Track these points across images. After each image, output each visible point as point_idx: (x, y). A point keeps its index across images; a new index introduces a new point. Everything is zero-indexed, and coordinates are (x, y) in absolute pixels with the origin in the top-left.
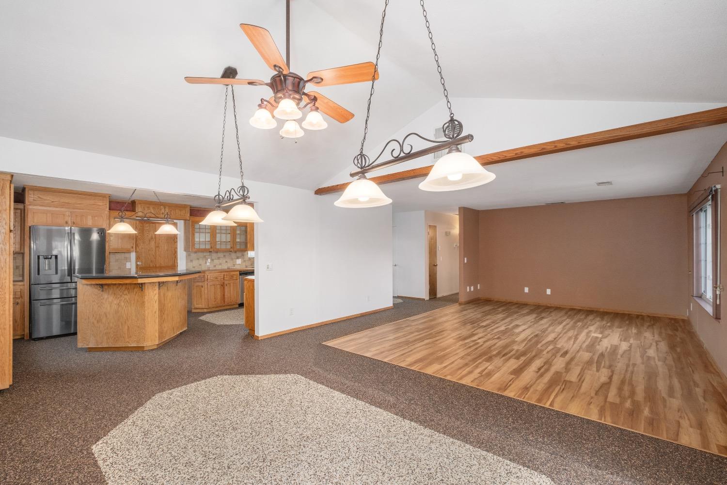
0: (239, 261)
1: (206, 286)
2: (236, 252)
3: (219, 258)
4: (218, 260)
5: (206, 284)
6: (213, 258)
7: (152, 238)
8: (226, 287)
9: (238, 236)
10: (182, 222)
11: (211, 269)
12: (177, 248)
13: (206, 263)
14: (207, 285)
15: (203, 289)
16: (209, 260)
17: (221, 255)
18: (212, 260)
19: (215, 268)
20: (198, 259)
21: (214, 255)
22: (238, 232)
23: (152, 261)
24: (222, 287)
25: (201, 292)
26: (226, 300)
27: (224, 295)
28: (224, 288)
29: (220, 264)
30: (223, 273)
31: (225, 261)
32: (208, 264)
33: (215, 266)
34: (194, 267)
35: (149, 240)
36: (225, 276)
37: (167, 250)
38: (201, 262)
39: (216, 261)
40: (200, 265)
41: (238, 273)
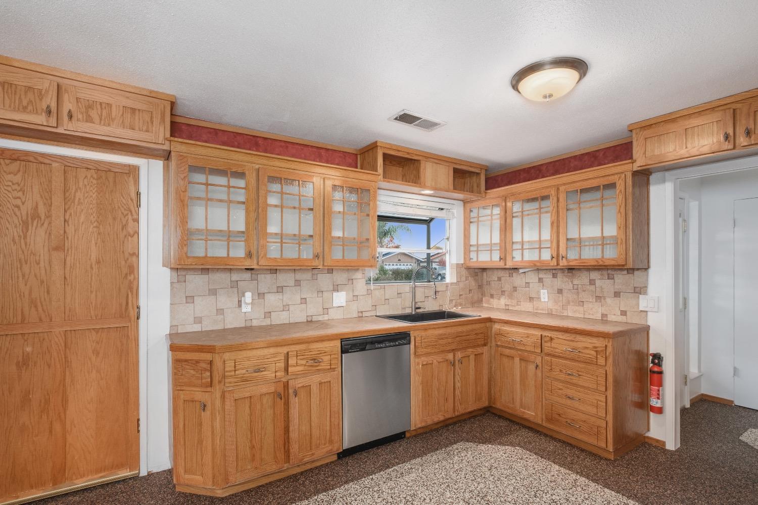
0: (340, 298)
1: (218, 403)
2: (330, 271)
3: (280, 290)
4: (279, 296)
5: (218, 394)
6: (262, 290)
7: (35, 216)
8: (294, 402)
9: (337, 222)
10: (158, 165)
11: (255, 323)
12: (136, 255)
13: (240, 306)
14: (223, 397)
15: (207, 414)
16: (248, 297)
17: (286, 279)
18: (261, 295)
19: (267, 322)
20: (213, 292)
21: (266, 280)
22: (338, 207)
23: (33, 303)
24: (280, 404)
25: (200, 424)
26: (294, 448)
27: (287, 430)
28: (287, 404)
29: (286, 308)
30: (285, 350)
31: (297, 299)
32: (246, 309)
33: (268, 314)
34: (198, 320)
35: (26, 224)
36: (292, 361)
37: (98, 262)
38: (225, 301)
39: (272, 300)
40: (220, 311)
41: (338, 344)
